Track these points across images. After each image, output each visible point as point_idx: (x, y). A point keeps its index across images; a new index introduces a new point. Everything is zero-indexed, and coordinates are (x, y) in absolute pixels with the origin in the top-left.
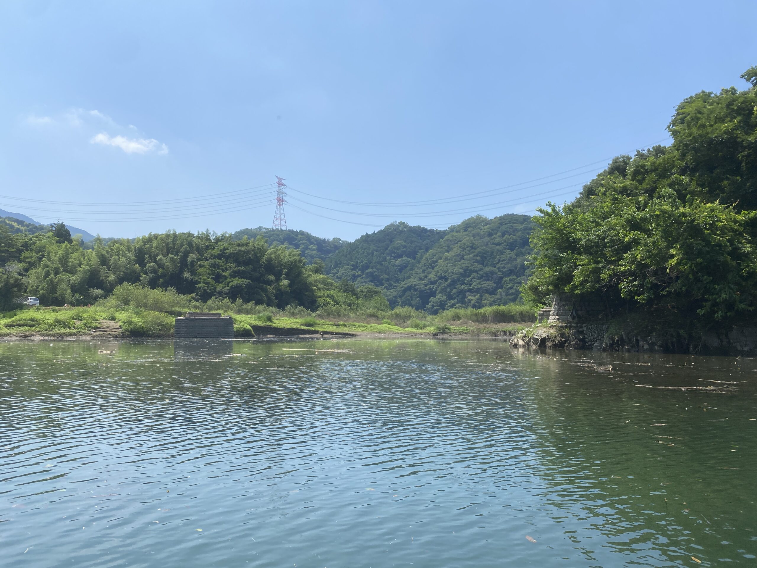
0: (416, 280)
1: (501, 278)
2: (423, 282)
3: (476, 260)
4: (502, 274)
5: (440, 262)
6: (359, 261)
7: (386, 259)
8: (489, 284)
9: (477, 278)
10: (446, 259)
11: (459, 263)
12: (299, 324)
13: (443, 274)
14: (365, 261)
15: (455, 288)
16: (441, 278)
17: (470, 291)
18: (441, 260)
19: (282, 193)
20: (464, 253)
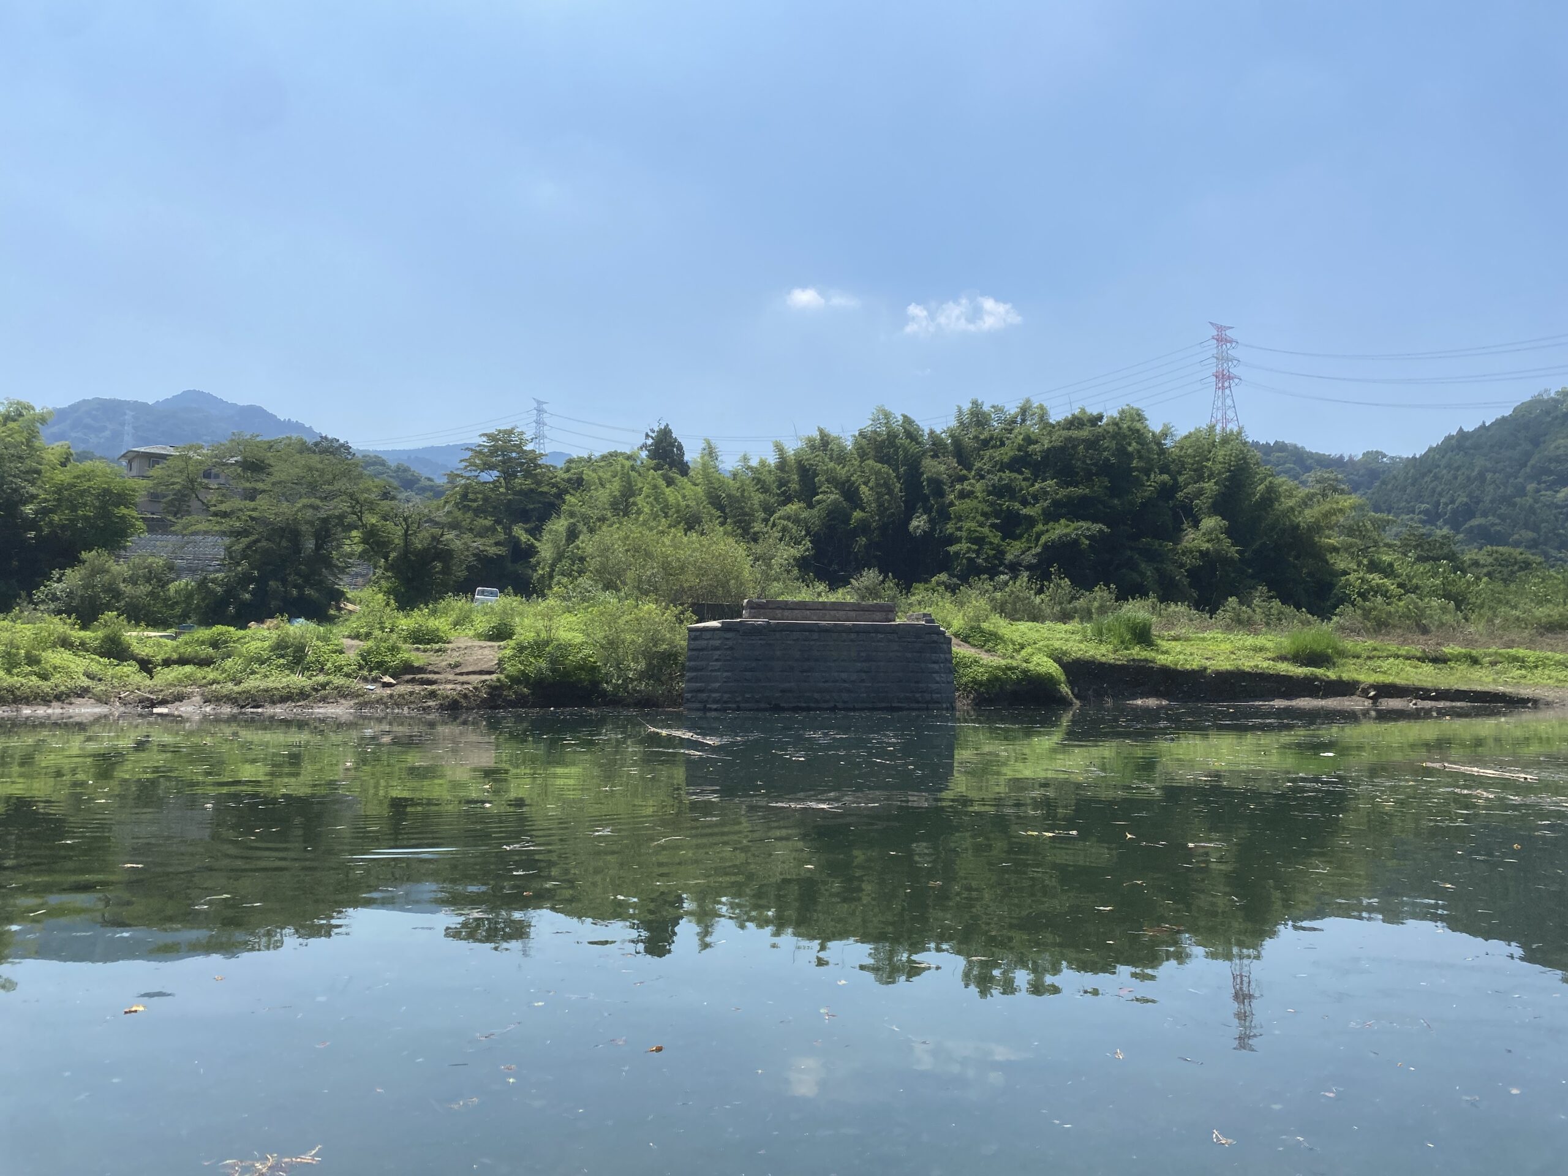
6: (1443, 500)
7: (1524, 488)
12: (1269, 655)
14: (1459, 500)
19: (1228, 360)
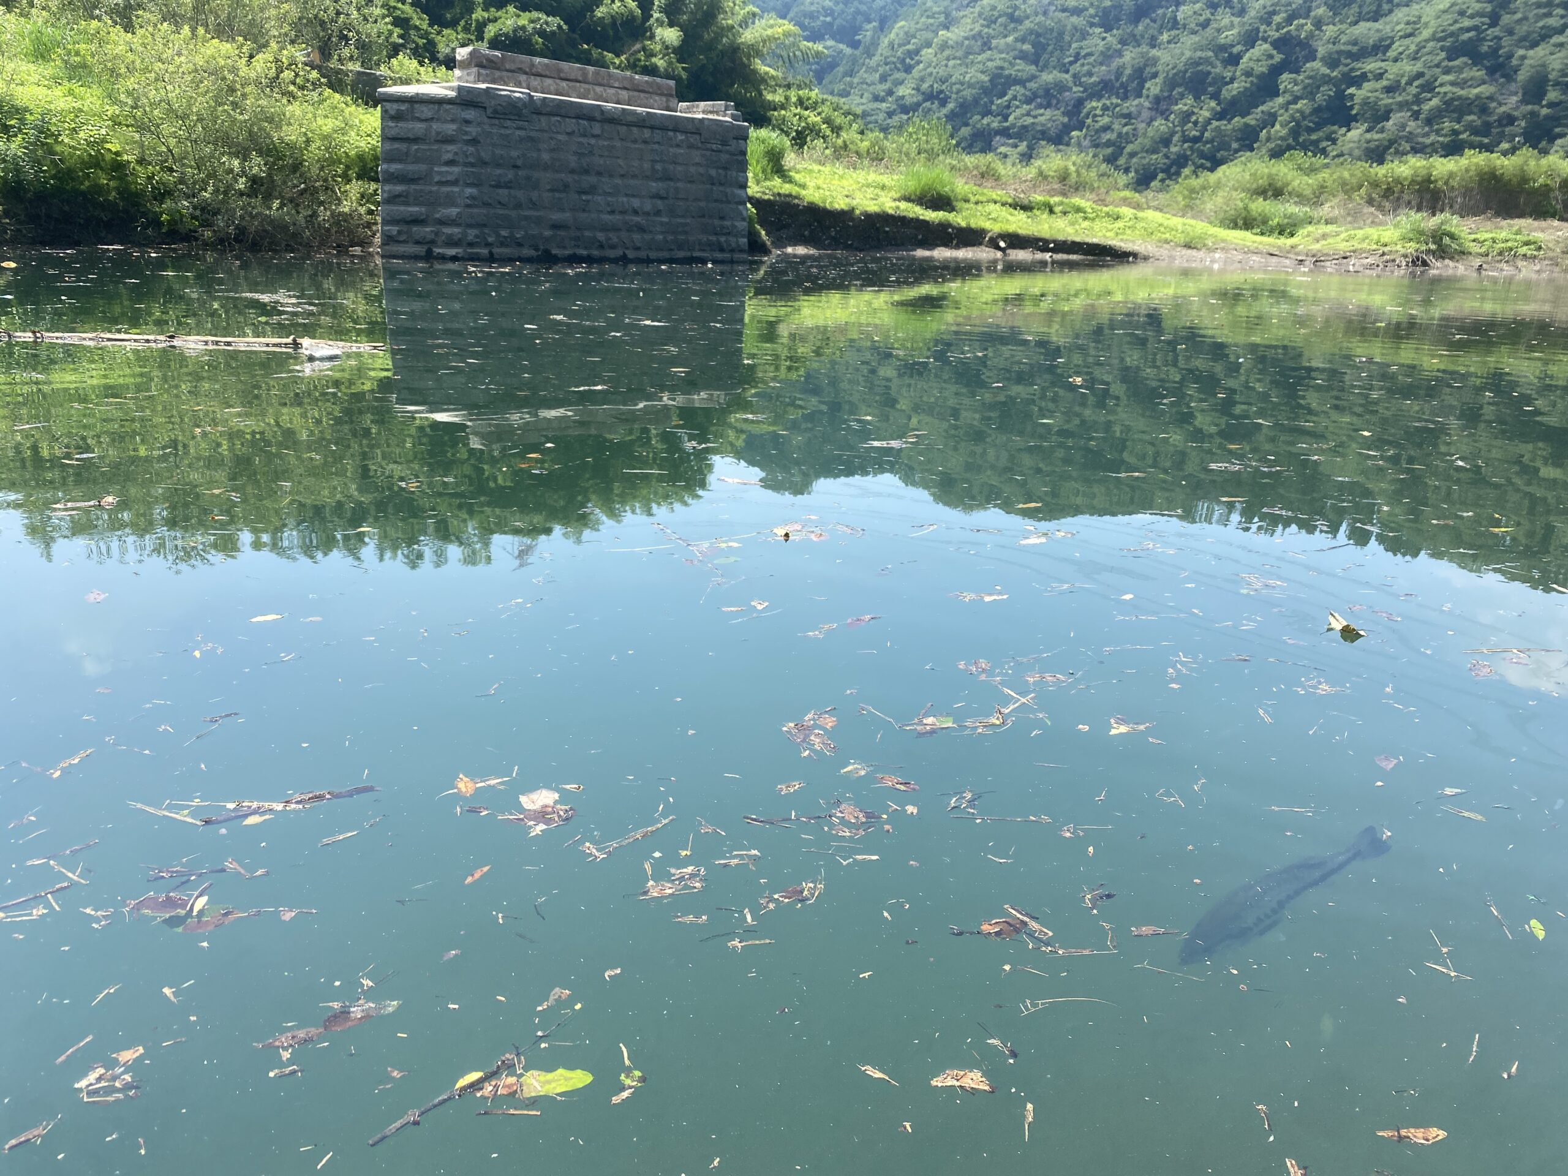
0: (864, 100)
1: (1080, 103)
2: (884, 105)
3: (1021, 51)
4: (1083, 92)
5: (928, 53)
8: (1048, 117)
9: (1023, 98)
10: (944, 46)
11: (980, 58)
13: (935, 86)
15: (967, 125)
16: (930, 96)
17: (1005, 133)
18: (930, 50)
20: (991, 31)
